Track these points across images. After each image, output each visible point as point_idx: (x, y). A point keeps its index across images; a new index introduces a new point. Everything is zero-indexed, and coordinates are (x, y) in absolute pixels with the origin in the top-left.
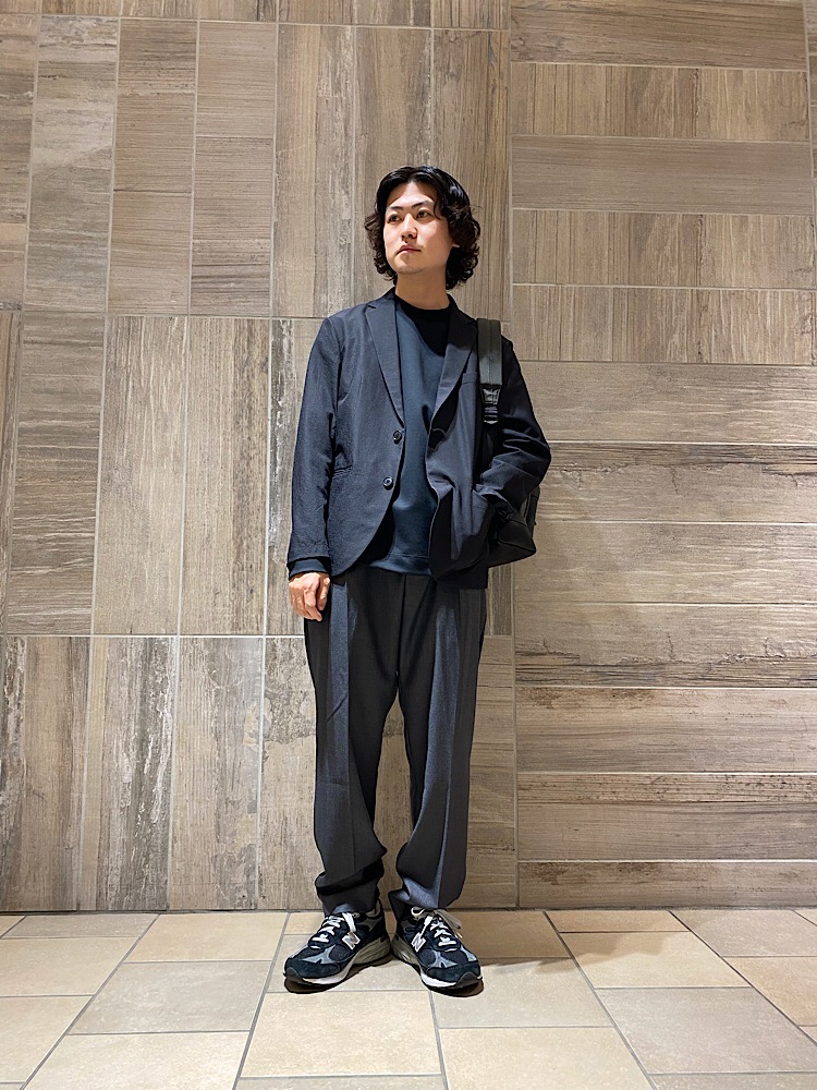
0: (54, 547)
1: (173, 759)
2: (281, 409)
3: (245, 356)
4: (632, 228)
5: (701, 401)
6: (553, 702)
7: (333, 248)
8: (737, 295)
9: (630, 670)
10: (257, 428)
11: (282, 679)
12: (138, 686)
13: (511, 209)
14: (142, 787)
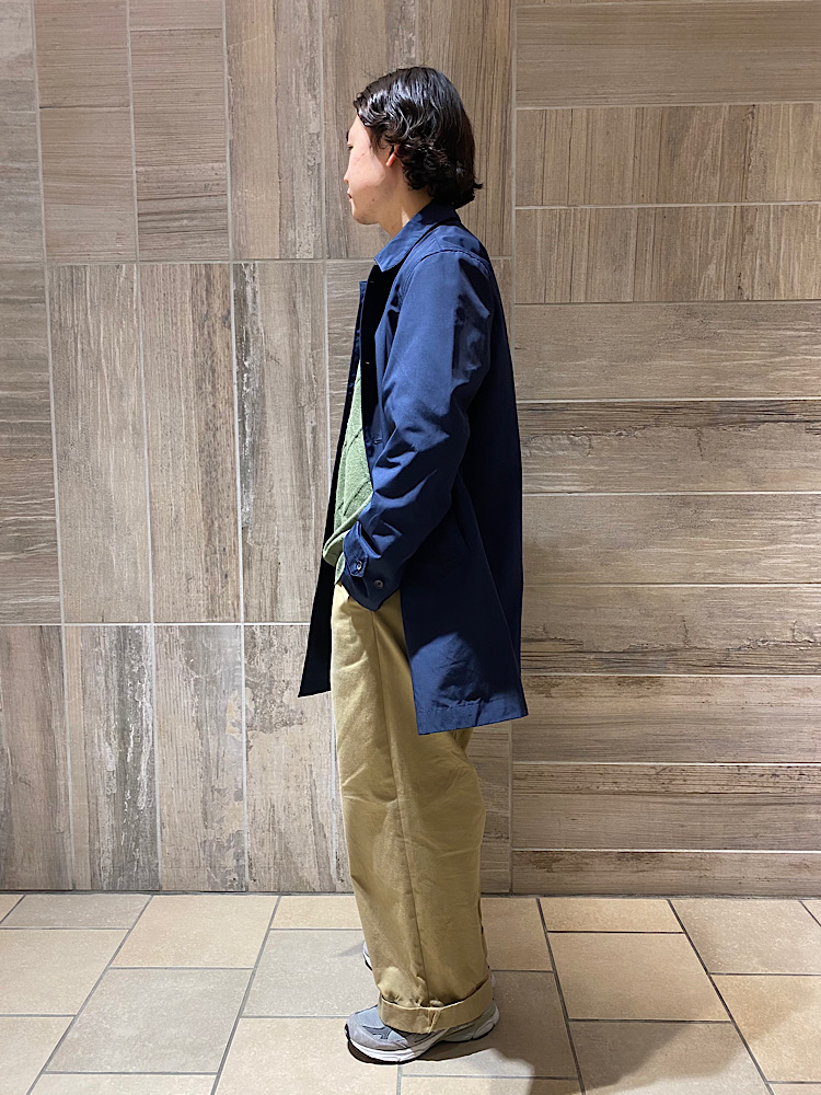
0: (15, 531)
1: (156, 748)
2: (247, 371)
3: (205, 308)
4: (664, 129)
5: (737, 347)
6: (553, 691)
7: (301, 171)
8: (792, 211)
9: (637, 657)
10: (222, 394)
11: (263, 668)
12: (115, 675)
13: (515, 109)
14: (126, 775)
